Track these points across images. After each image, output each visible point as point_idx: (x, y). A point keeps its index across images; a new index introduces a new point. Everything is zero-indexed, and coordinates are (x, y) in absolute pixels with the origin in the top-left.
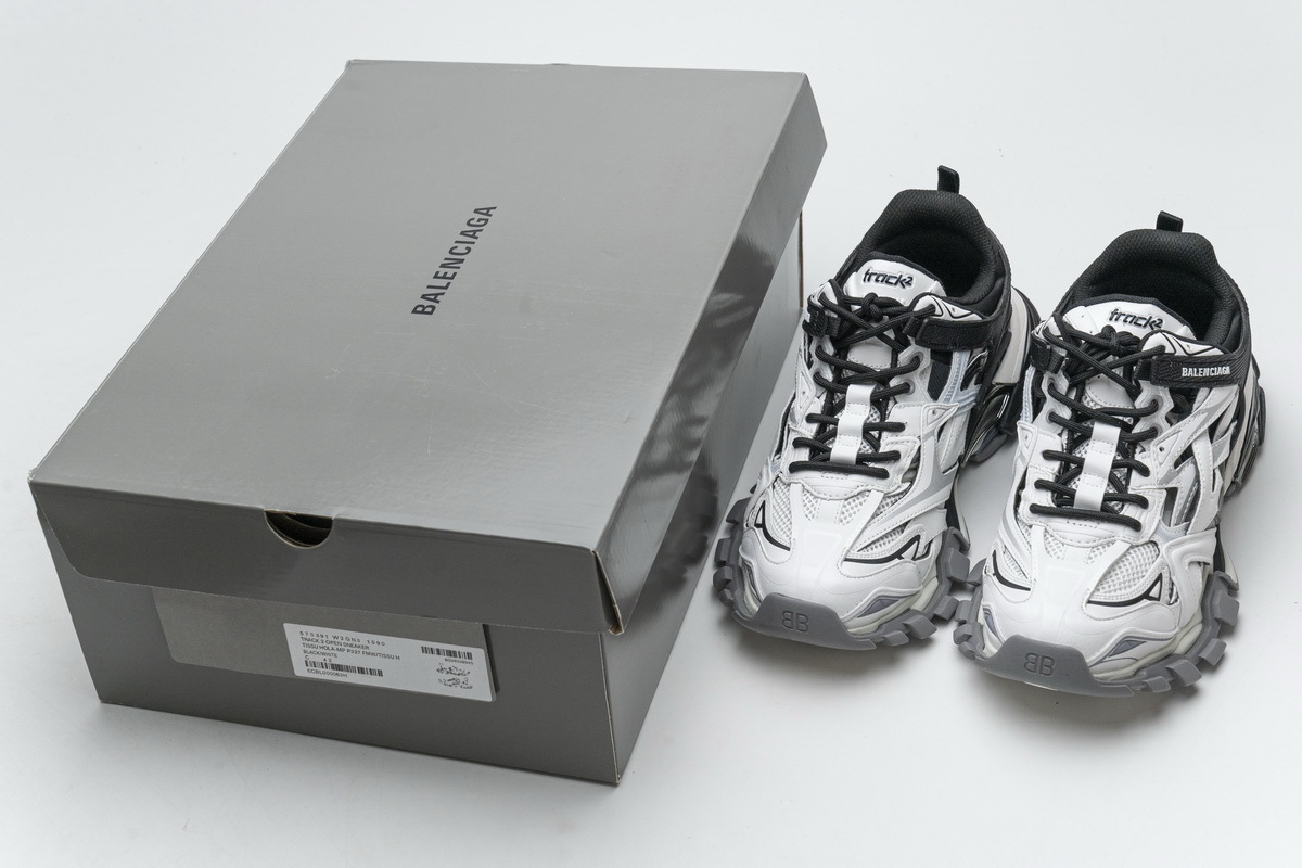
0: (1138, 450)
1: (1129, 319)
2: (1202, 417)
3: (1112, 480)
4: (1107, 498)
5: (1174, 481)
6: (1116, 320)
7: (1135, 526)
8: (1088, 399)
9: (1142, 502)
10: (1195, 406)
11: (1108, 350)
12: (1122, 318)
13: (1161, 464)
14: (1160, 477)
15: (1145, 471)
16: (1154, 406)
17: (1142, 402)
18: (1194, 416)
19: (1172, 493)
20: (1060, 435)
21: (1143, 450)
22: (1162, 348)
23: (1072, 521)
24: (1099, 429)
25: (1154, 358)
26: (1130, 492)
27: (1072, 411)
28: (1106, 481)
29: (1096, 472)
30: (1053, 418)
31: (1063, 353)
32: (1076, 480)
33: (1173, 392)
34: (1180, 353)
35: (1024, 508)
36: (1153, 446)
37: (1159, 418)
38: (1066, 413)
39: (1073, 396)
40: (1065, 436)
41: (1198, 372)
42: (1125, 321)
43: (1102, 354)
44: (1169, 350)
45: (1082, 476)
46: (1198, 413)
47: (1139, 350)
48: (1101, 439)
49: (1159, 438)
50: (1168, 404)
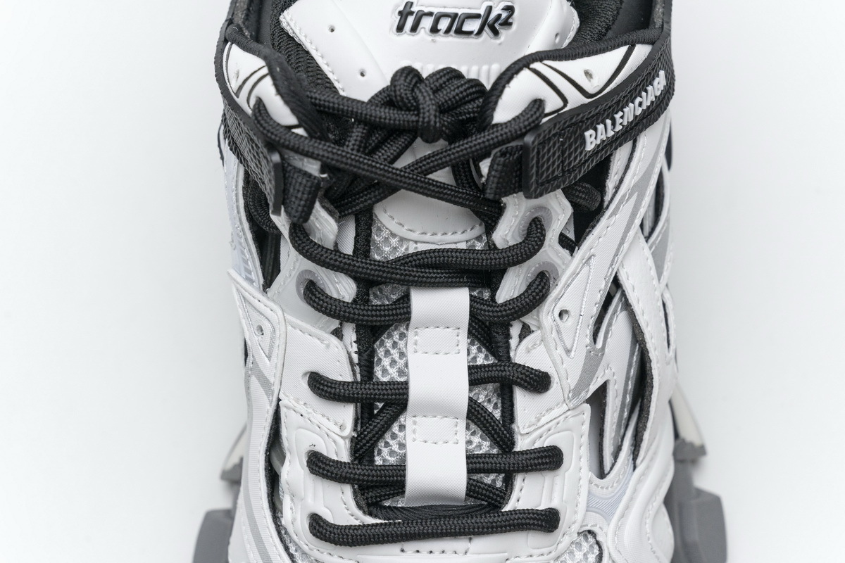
0: (515, 330)
1: (444, 24)
2: (627, 209)
3: (475, 414)
4: (475, 464)
5: (600, 373)
6: (414, 29)
7: (547, 521)
8: (385, 234)
9: (549, 459)
10: (610, 184)
12: (427, 23)
13: (568, 351)
14: (573, 381)
15: (538, 382)
16: (535, 231)
17: (507, 232)
18: (614, 213)
19: (598, 400)
20: (338, 333)
21: (526, 331)
22: (538, 104)
23: (411, 546)
24: (423, 302)
25: (529, 139)
26: (522, 444)
27: (355, 279)
28: (462, 423)
29: (437, 409)
30: (313, 294)
32: (395, 428)
33: (569, 191)
34: (576, 99)
35: (295, 518)
36: (546, 315)
37: (551, 251)
38: (343, 288)
39: (348, 248)
40: (350, 334)
41: (614, 124)
42: (434, 30)
43: (401, 141)
44: (553, 103)
45: (406, 419)
46: (621, 202)
48: (434, 322)
49: (554, 294)
50: (559, 210)
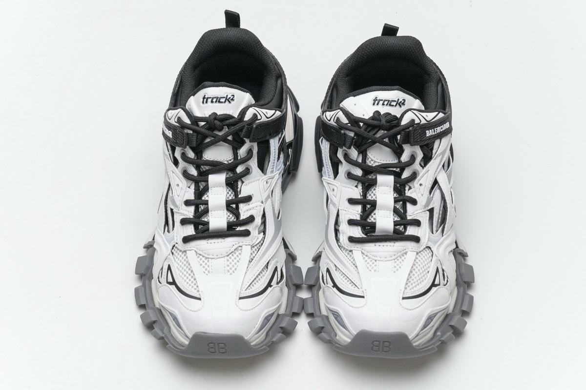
0: (407, 188)
1: (386, 103)
2: (439, 159)
3: (396, 211)
4: (396, 224)
5: (431, 204)
6: (378, 104)
7: (416, 239)
8: (370, 160)
9: (417, 223)
10: (434, 152)
11: (379, 128)
12: (381, 102)
13: (422, 195)
14: (424, 203)
15: (414, 202)
16: (413, 158)
17: (405, 158)
18: (435, 159)
19: (431, 211)
20: (356, 186)
21: (410, 188)
22: (413, 120)
23: (378, 244)
24: (381, 178)
25: (411, 128)
26: (409, 218)
27: (362, 169)
28: (392, 213)
29: (385, 208)
30: (350, 176)
31: (352, 134)
32: (372, 214)
33: (421, 147)
34: (423, 122)
35: (344, 239)
36: (416, 184)
37: (416, 166)
38: (358, 172)
39: (360, 160)
40: (360, 187)
41: (434, 131)
42: (383, 104)
43: (376, 130)
44: (417, 121)
45: (376, 211)
46: (437, 156)
47: (398, 124)
48: (383, 185)
49: (418, 178)
50: (420, 155)
